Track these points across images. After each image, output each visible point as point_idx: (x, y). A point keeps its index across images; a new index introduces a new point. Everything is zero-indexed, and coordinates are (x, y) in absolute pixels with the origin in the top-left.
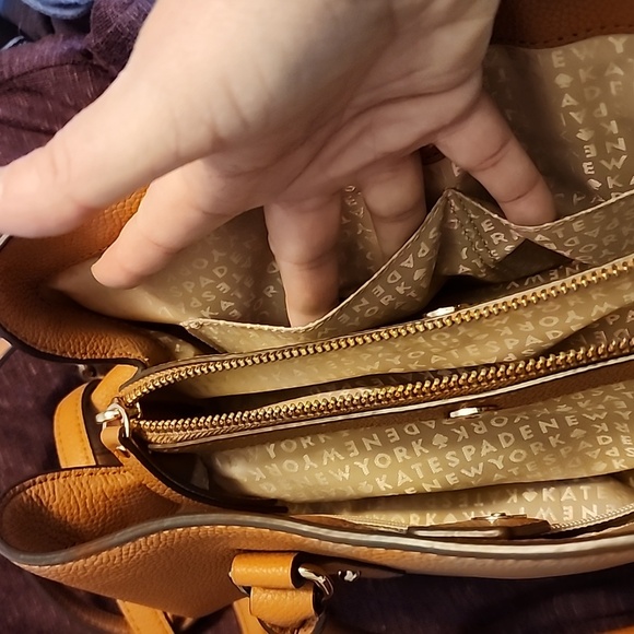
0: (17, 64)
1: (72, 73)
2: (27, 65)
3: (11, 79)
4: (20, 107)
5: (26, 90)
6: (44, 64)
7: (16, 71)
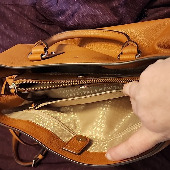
0: (21, 2)
1: (32, 9)
2: (23, 3)
3: (19, 5)
4: (19, 11)
5: (21, 8)
6: (26, 5)
7: (20, 4)
